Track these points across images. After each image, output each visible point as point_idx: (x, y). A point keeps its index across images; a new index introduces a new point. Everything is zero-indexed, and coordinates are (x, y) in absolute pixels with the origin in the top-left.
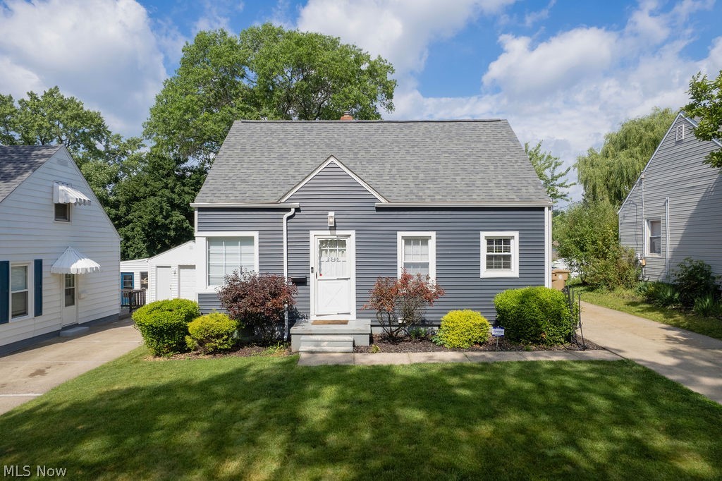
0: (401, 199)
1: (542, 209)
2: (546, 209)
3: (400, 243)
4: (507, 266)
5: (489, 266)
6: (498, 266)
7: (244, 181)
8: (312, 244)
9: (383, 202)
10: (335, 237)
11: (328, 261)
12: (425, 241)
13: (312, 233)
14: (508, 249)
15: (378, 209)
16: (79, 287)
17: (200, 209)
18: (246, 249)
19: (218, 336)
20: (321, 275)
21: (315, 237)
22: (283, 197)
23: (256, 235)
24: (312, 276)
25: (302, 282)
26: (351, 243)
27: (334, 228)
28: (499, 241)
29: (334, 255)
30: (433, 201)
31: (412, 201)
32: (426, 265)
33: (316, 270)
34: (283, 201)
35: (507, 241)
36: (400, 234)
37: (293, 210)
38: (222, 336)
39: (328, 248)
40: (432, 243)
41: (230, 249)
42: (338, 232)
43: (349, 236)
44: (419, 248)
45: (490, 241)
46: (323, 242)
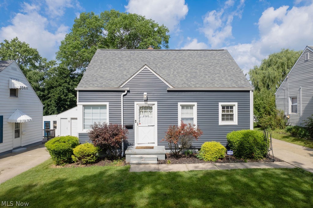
0: (180, 86)
1: (249, 91)
2: (251, 91)
3: (179, 108)
4: (232, 119)
5: (223, 119)
6: (227, 119)
7: (102, 77)
8: (135, 108)
9: (171, 88)
10: (147, 105)
11: (144, 117)
12: (191, 107)
13: (136, 103)
14: (232, 111)
15: (169, 91)
16: (22, 129)
17: (80, 91)
18: (102, 111)
19: (88, 155)
20: (140, 124)
21: (137, 105)
22: (121, 85)
23: (107, 104)
24: (136, 124)
25: (130, 127)
26: (155, 108)
27: (146, 100)
28: (228, 107)
29: (146, 114)
30: (196, 87)
31: (185, 87)
32: (192, 119)
33: (138, 121)
34: (121, 87)
35: (232, 107)
36: (179, 104)
37: (126, 92)
38: (90, 155)
39: (144, 111)
40: (195, 108)
41: (95, 111)
42: (148, 103)
43: (154, 104)
44: (189, 111)
45: (223, 107)
46: (141, 108)
